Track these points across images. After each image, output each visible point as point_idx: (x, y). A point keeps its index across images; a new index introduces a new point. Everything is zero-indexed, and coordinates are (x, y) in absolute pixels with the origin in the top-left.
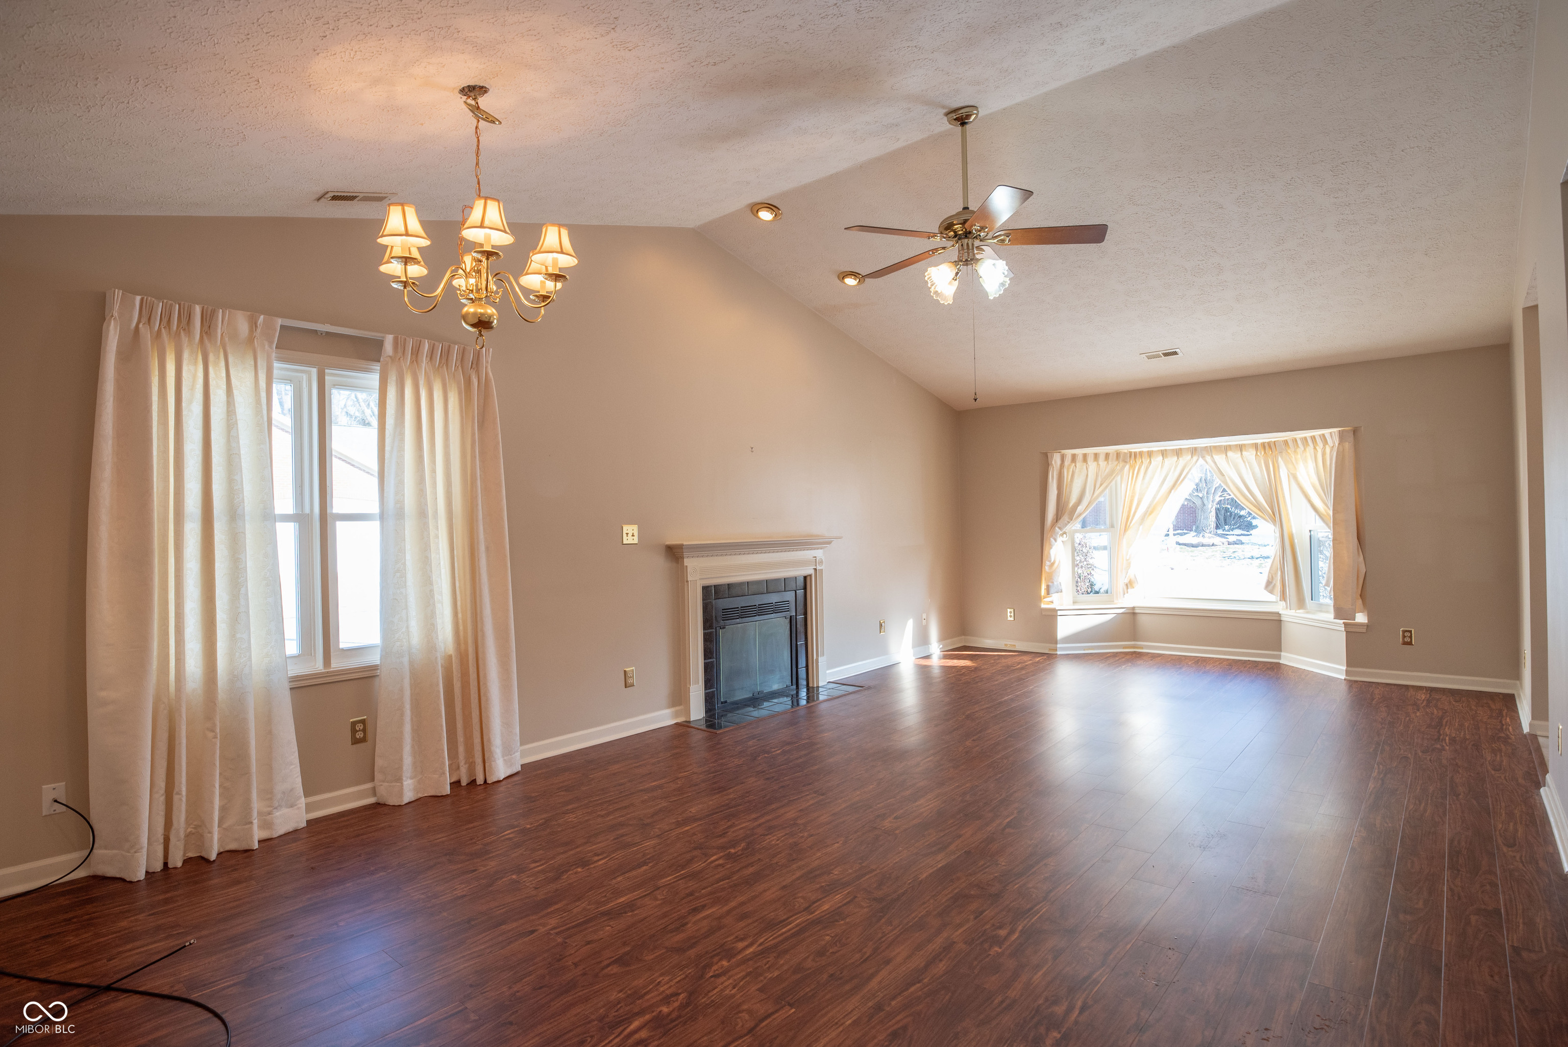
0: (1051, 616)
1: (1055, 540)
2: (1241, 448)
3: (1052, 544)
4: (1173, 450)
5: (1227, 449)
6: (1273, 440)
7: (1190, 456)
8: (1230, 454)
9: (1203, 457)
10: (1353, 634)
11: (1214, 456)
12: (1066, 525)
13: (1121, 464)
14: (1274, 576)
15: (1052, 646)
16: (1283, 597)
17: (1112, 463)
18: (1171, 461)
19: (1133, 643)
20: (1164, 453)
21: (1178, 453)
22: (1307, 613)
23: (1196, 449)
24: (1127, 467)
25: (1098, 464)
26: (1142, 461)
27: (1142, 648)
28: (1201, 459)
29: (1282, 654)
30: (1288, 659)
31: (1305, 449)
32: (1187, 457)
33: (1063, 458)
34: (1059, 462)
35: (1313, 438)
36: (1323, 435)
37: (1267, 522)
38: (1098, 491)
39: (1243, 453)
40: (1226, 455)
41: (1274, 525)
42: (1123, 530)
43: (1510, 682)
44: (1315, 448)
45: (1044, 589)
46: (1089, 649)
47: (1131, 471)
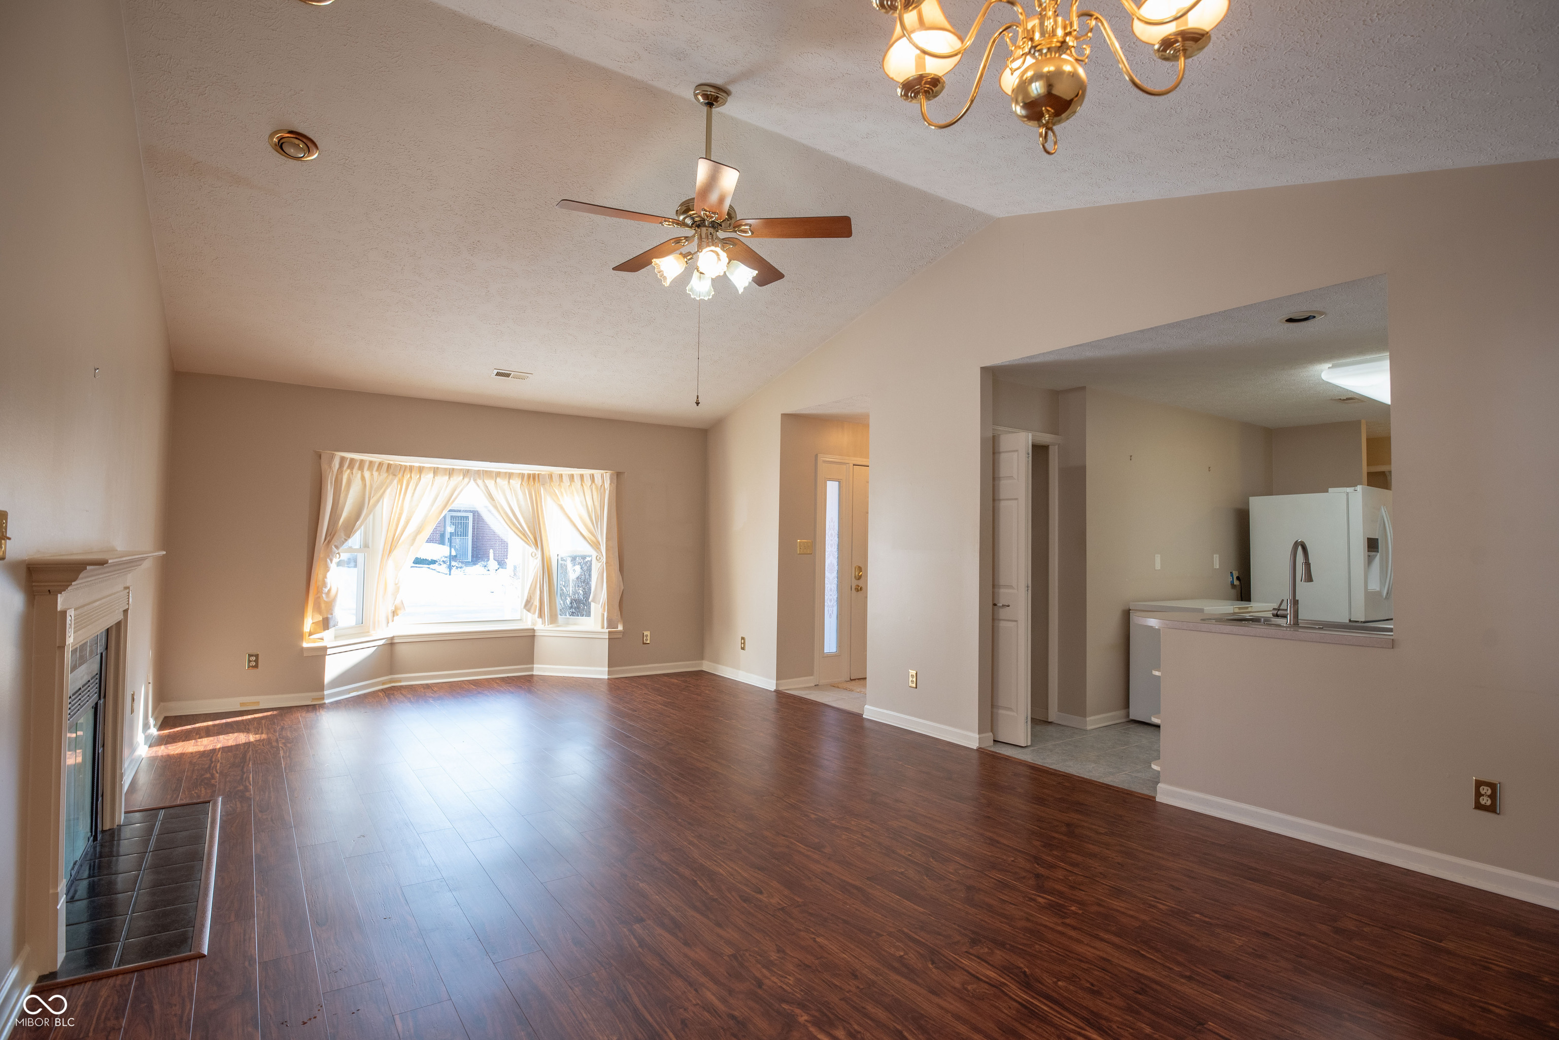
0: (320, 654)
1: (331, 561)
2: (510, 476)
3: (329, 566)
4: (446, 469)
5: (498, 474)
6: (537, 473)
7: (462, 477)
8: (498, 480)
9: (475, 480)
10: (613, 640)
11: (485, 481)
12: (344, 543)
13: (391, 477)
14: (531, 595)
15: (320, 693)
16: (541, 615)
17: (384, 475)
18: (442, 479)
19: (390, 677)
21: (451, 472)
22: (558, 626)
23: (468, 471)
24: (395, 482)
25: (372, 475)
26: (411, 476)
27: (400, 681)
28: (472, 481)
29: (535, 666)
30: (540, 669)
31: (571, 484)
32: (457, 479)
33: (343, 459)
34: (337, 466)
35: (582, 476)
36: (593, 475)
37: (530, 546)
38: (372, 502)
39: (511, 481)
40: (496, 482)
41: (536, 549)
42: (388, 551)
43: (699, 662)
44: (582, 485)
45: (313, 623)
46: (354, 691)
47: (399, 487)
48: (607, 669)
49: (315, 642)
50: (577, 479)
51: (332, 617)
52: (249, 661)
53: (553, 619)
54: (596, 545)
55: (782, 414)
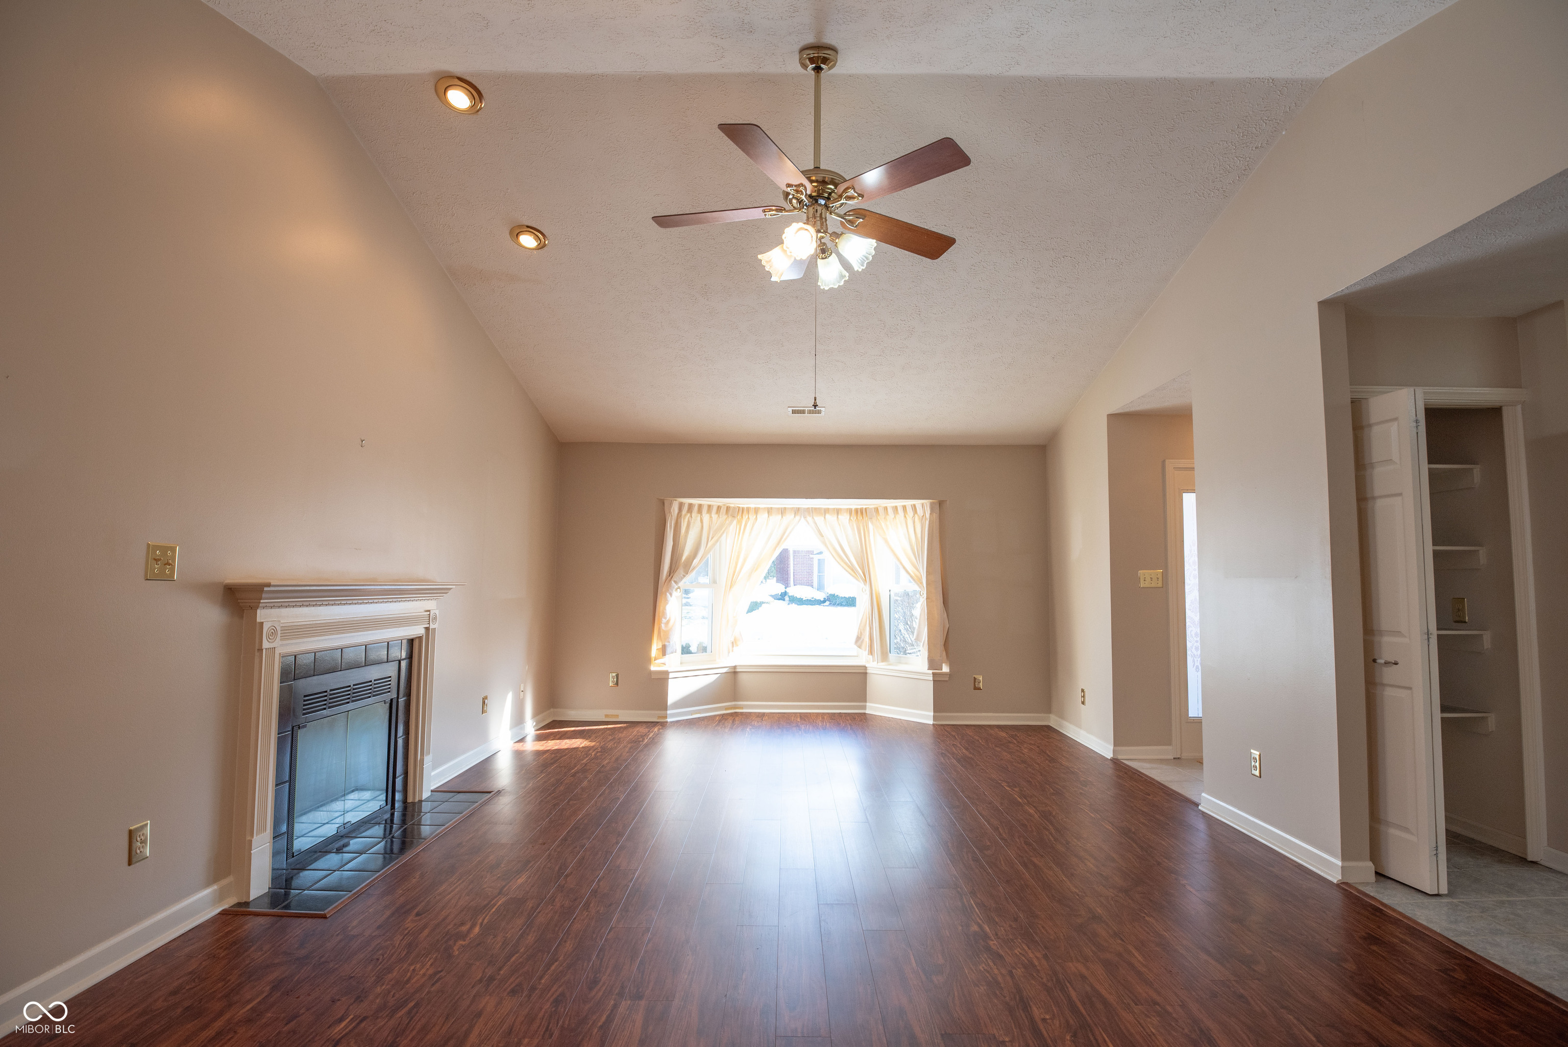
0: (662, 679)
1: (671, 595)
2: (838, 511)
3: (670, 598)
4: (778, 508)
5: (827, 511)
6: (864, 507)
7: (794, 515)
8: (828, 516)
9: (805, 518)
10: (939, 682)
11: (814, 517)
12: (682, 579)
13: (730, 518)
14: (862, 631)
15: (663, 712)
16: (871, 652)
17: (723, 516)
18: (776, 518)
19: (733, 703)
20: (769, 511)
21: (783, 511)
22: (890, 665)
23: (798, 509)
24: (735, 522)
25: (711, 517)
26: (748, 518)
27: (742, 709)
28: (802, 518)
29: (868, 704)
30: (873, 708)
31: (895, 517)
32: (789, 517)
33: (681, 506)
34: (676, 511)
35: (904, 507)
36: (914, 505)
37: (858, 581)
38: (710, 544)
39: (839, 517)
40: (825, 518)
41: (865, 584)
42: (729, 588)
43: (1045, 715)
44: (905, 517)
45: (657, 649)
46: (697, 713)
47: (738, 527)
48: (932, 714)
49: (659, 666)
50: (900, 510)
51: (669, 644)
52: (612, 679)
53: (884, 657)
54: (918, 581)
55: (1110, 416)
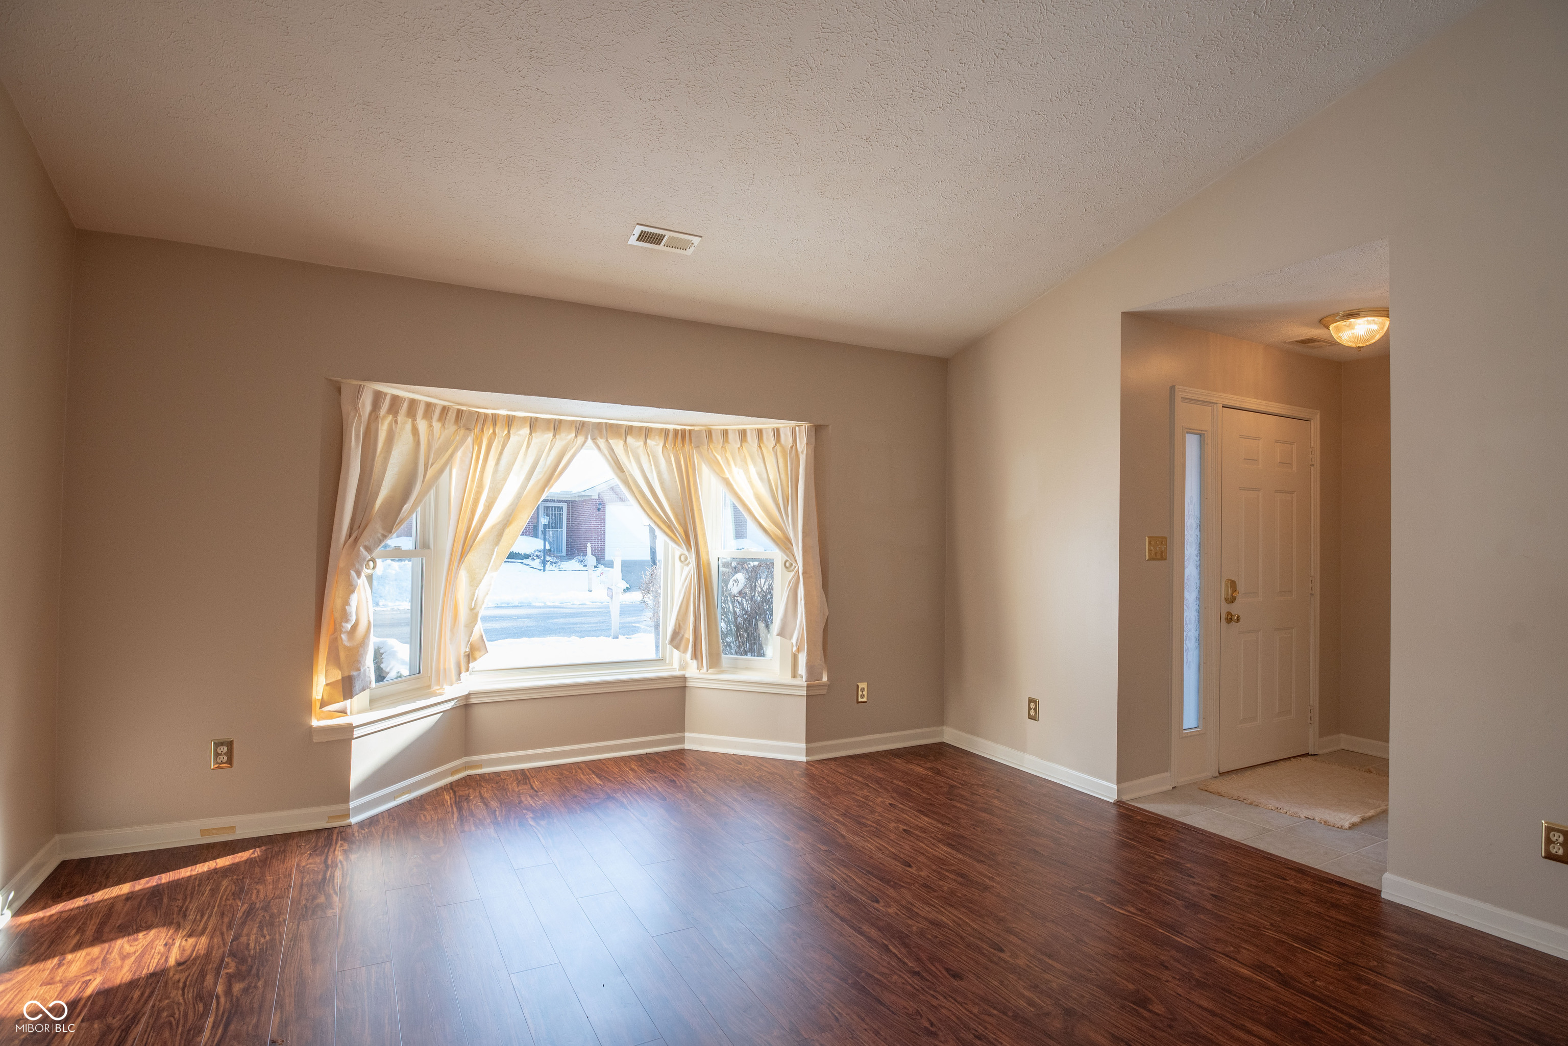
1: (359, 574)
2: (647, 433)
3: (354, 583)
4: (550, 420)
7: (574, 435)
8: (630, 440)
9: (594, 439)
11: (610, 441)
13: (462, 432)
14: (681, 623)
15: (338, 808)
16: (696, 655)
17: (451, 428)
19: (466, 759)
20: (533, 424)
21: (556, 425)
22: (722, 672)
23: (583, 424)
24: (470, 440)
25: (431, 426)
26: (494, 432)
27: (481, 766)
28: (589, 441)
29: (687, 734)
30: (695, 741)
31: (741, 446)
32: (566, 437)
33: (378, 397)
34: (368, 408)
35: (760, 432)
36: (778, 430)
37: (678, 545)
38: (430, 473)
39: (648, 441)
40: (625, 441)
41: (688, 550)
42: (459, 553)
43: (939, 728)
44: (760, 447)
45: (327, 685)
46: (404, 794)
47: (476, 448)
48: (804, 746)
49: (332, 718)
50: (752, 439)
51: (359, 675)
52: (217, 755)
53: (714, 661)
54: (784, 543)
55: (1122, 312)
